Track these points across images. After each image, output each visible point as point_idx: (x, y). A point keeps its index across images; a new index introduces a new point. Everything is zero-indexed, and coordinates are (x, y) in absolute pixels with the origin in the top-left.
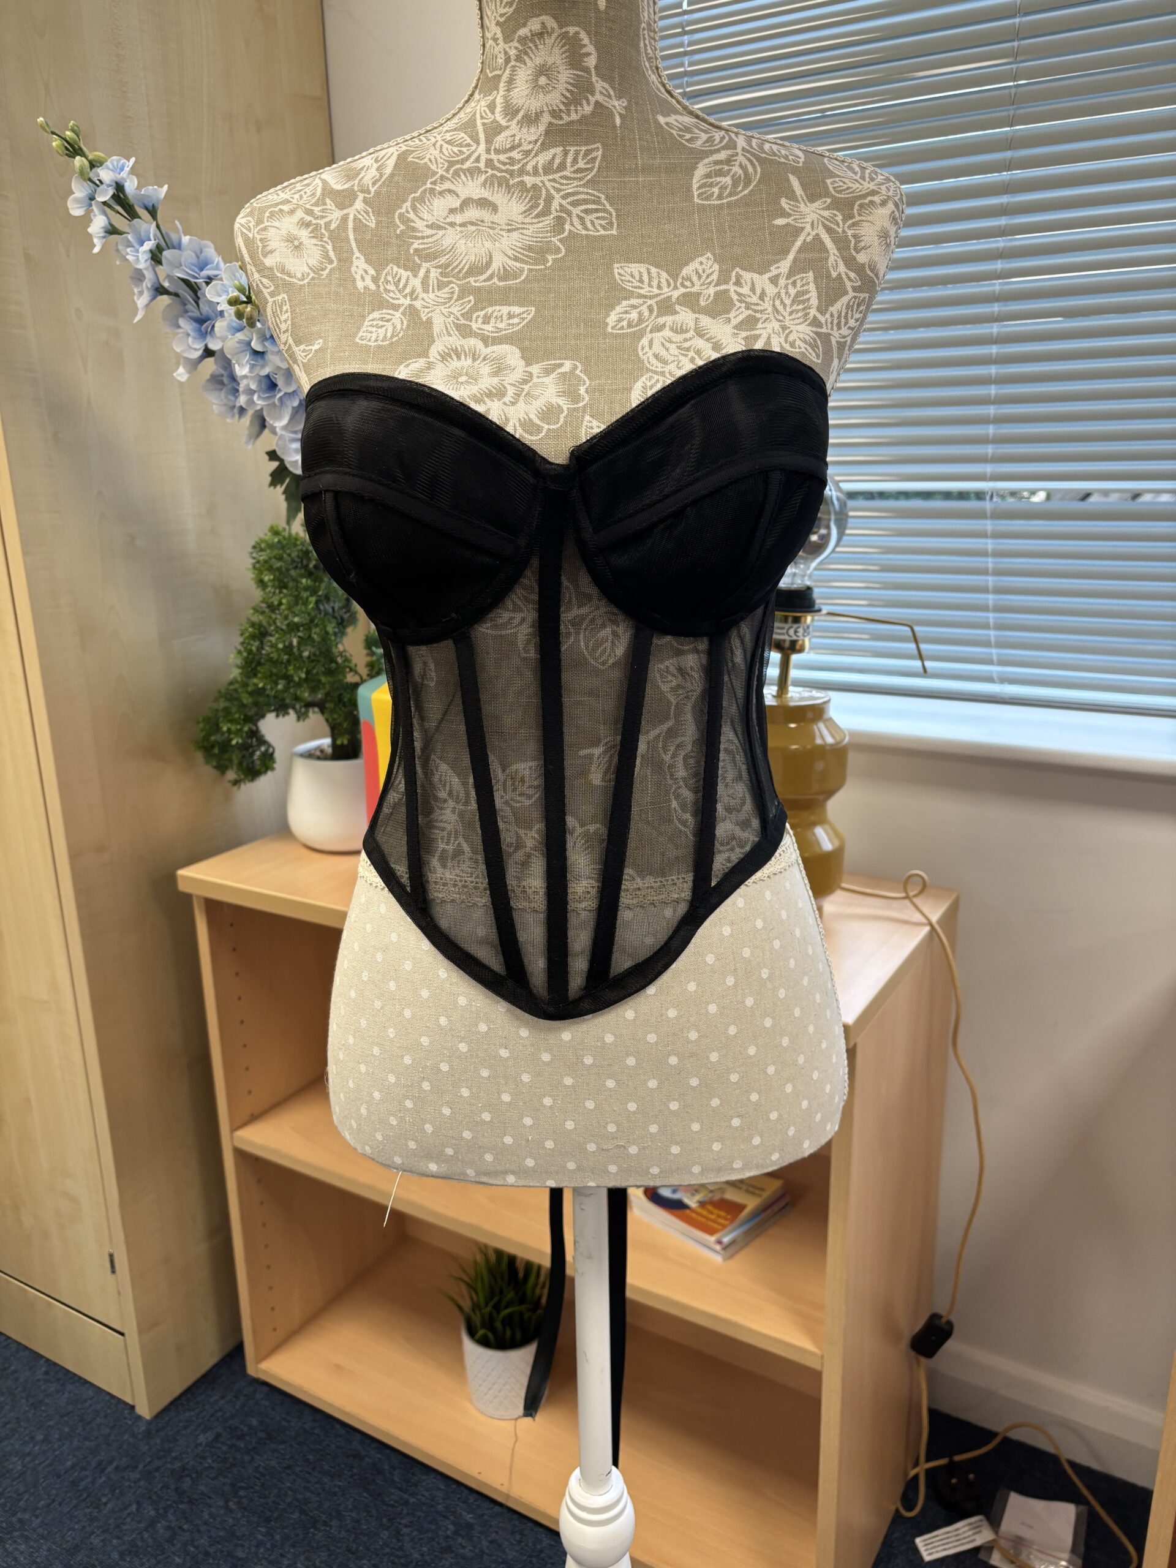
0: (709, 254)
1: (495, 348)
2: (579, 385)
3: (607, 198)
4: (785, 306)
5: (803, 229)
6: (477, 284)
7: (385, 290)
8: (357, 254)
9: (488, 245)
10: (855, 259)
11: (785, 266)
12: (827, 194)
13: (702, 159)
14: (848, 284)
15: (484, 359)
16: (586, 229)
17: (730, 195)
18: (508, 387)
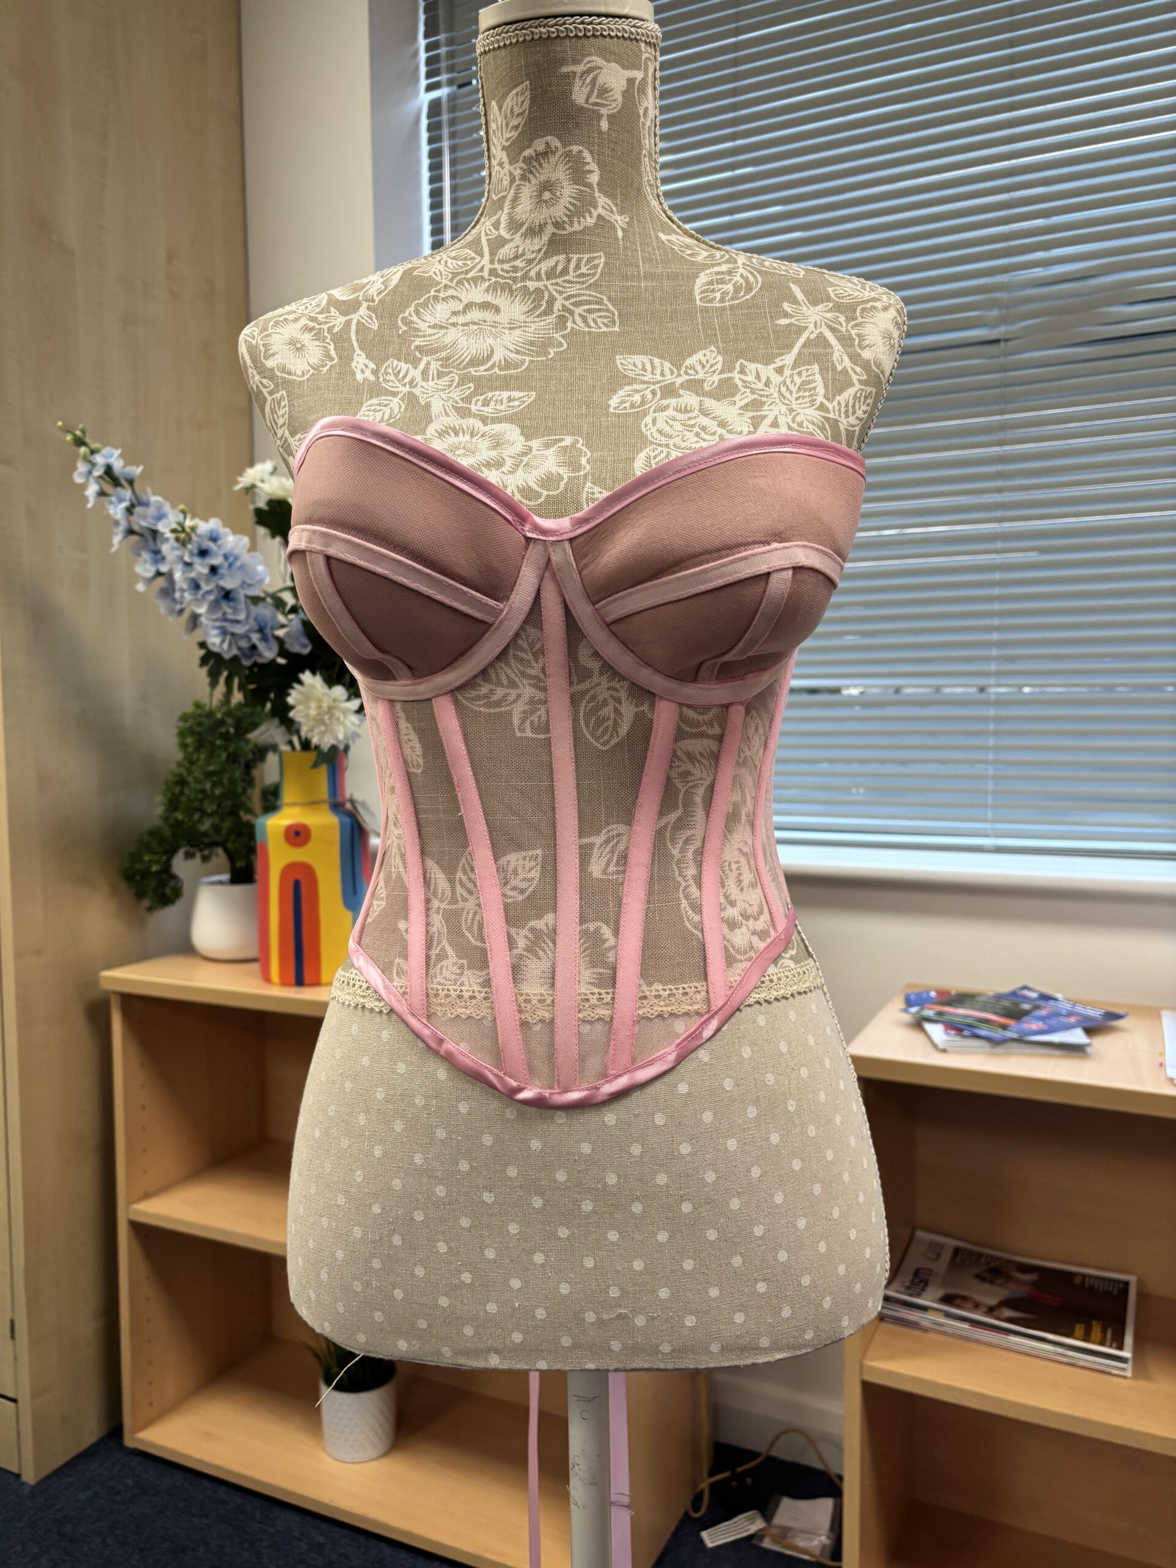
0: (712, 348)
1: (494, 426)
2: (580, 456)
3: (610, 299)
4: (791, 393)
5: (806, 328)
6: (478, 374)
7: (385, 380)
8: (358, 351)
9: (490, 341)
10: (860, 355)
11: (789, 358)
12: (829, 299)
13: (703, 270)
14: (854, 378)
15: (483, 436)
16: (590, 327)
17: (732, 299)
18: (507, 459)
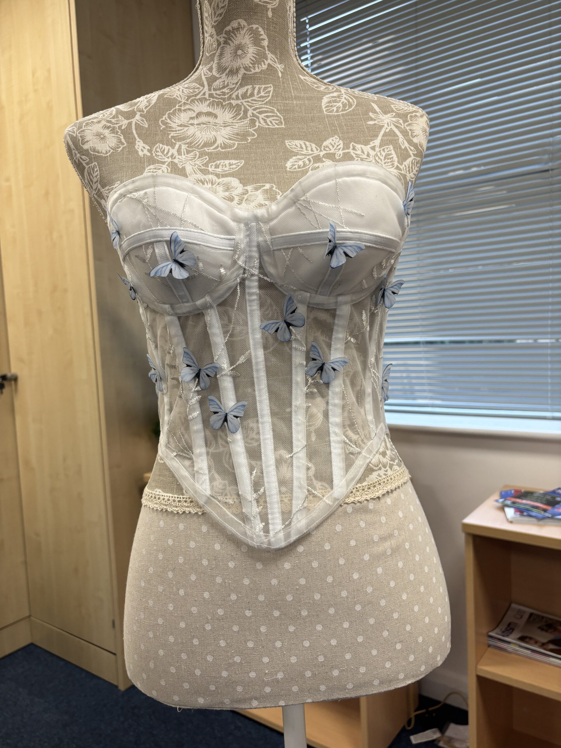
0: (336, 136)
1: (224, 179)
2: (276, 194)
3: (278, 110)
4: (381, 160)
5: (383, 126)
6: (210, 151)
7: (156, 155)
8: (138, 139)
9: (214, 133)
10: (412, 140)
11: (377, 142)
12: (393, 111)
13: (325, 95)
14: (411, 153)
15: (218, 184)
16: (269, 125)
17: (342, 111)
18: (235, 197)
